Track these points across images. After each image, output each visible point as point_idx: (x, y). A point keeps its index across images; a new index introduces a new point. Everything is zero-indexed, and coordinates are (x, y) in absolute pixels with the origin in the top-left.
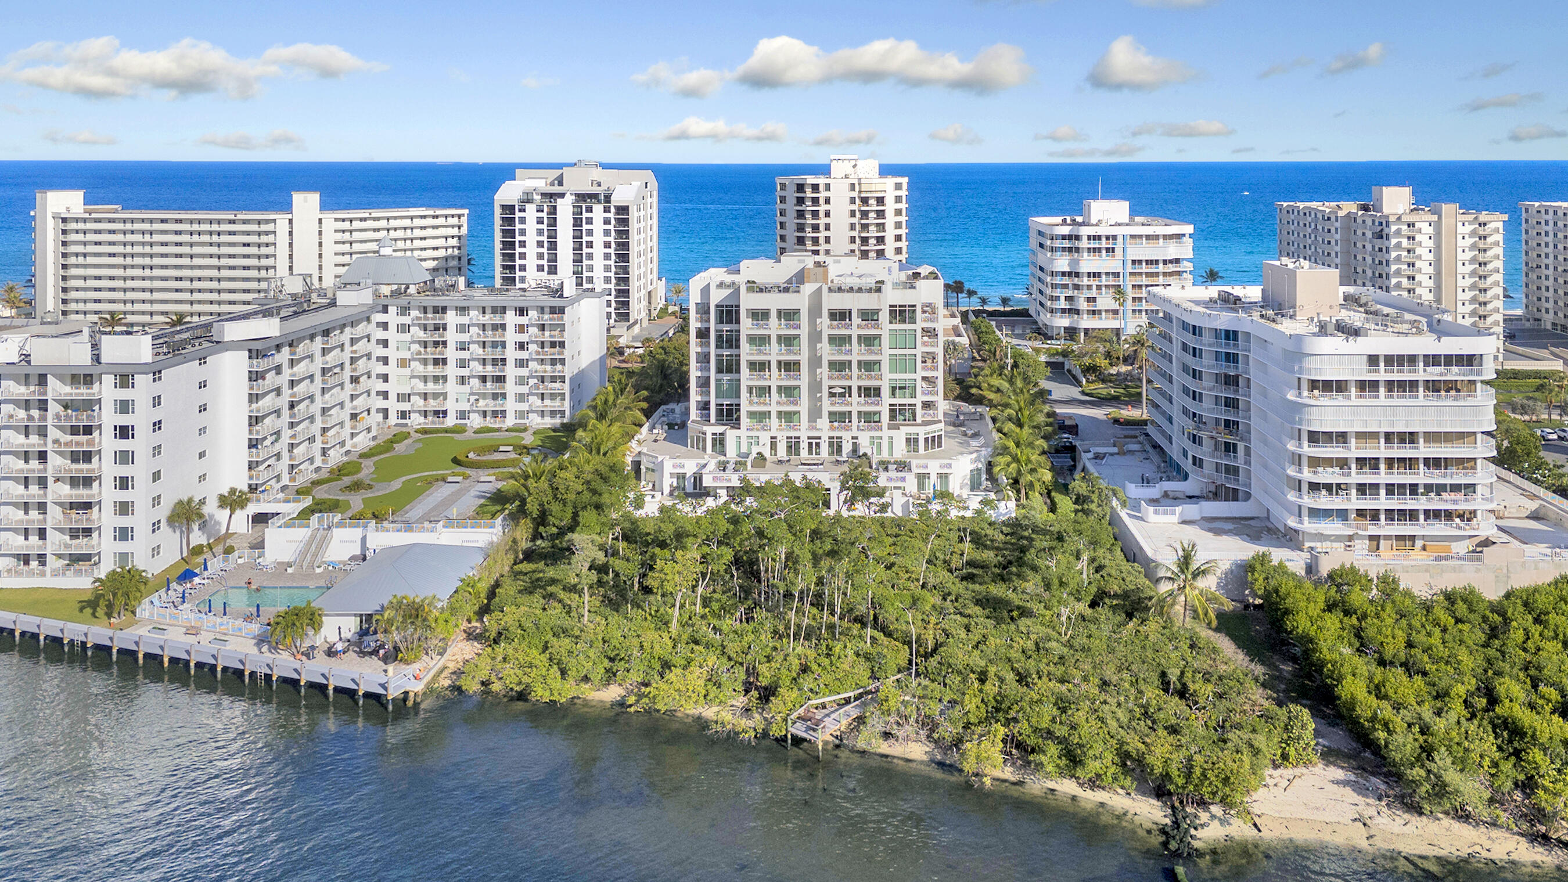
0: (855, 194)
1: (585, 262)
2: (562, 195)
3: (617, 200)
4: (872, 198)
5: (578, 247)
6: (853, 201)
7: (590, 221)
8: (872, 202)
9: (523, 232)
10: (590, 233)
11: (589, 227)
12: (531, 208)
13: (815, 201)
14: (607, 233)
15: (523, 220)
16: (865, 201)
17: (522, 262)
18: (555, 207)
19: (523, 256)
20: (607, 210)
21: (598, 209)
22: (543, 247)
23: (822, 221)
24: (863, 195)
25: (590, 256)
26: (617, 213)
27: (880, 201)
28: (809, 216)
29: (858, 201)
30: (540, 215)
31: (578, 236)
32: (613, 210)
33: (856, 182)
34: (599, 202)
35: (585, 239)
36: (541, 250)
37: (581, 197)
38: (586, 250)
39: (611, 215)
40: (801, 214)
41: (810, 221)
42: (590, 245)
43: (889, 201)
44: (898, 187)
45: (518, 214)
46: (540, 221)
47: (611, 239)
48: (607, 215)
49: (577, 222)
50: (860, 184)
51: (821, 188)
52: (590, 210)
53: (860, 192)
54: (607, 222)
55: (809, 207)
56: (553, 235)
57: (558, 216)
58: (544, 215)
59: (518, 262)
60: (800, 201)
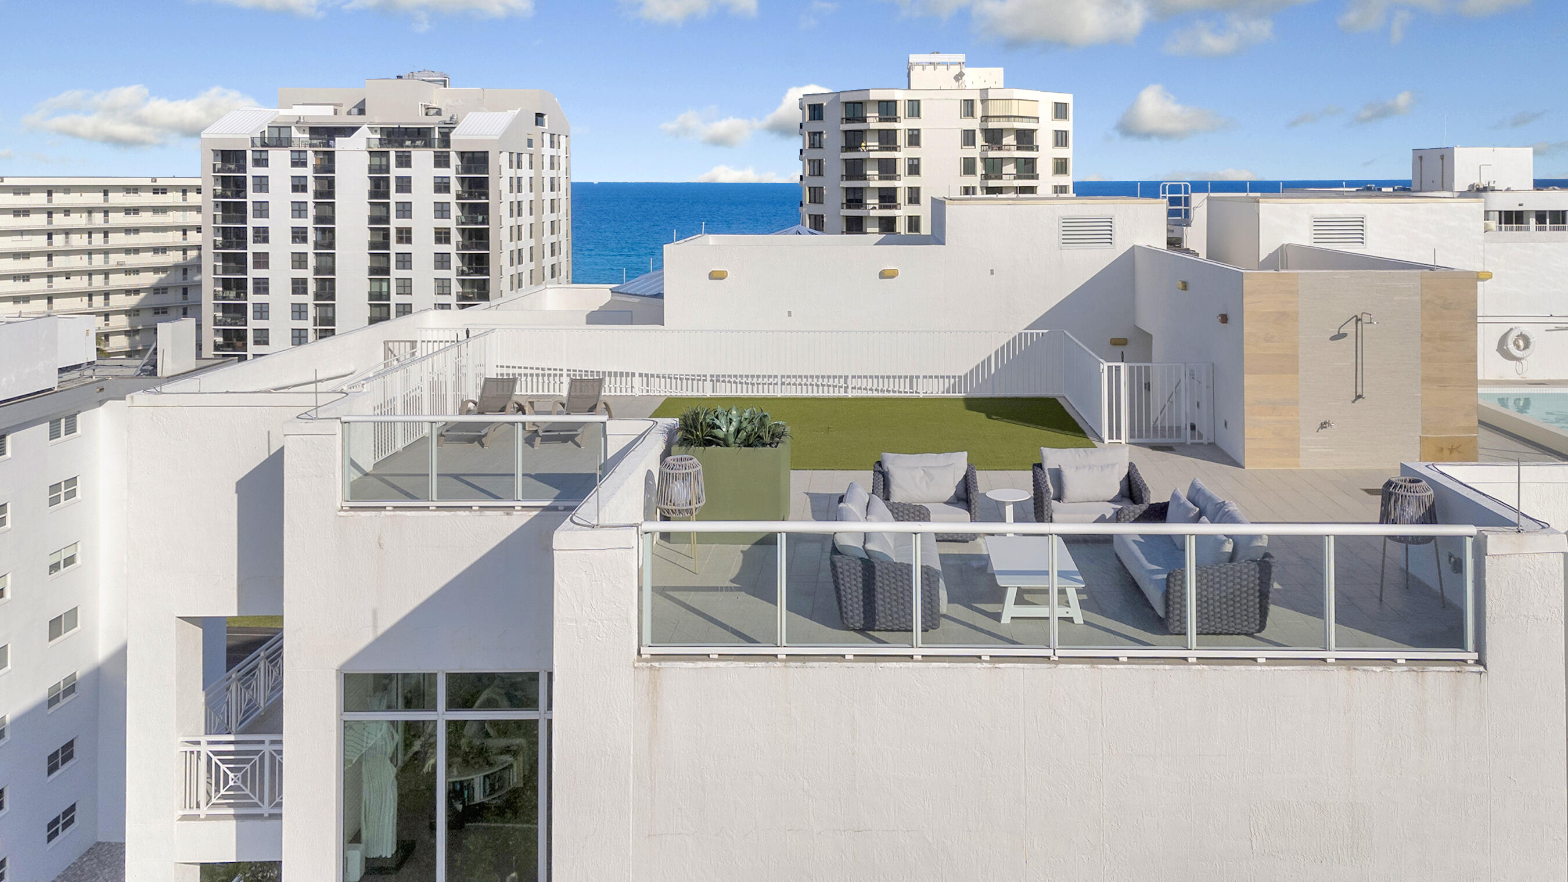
0: (974, 124)
1: (395, 273)
2: (348, 131)
3: (464, 138)
4: (1010, 130)
5: (380, 241)
6: (968, 138)
7: (404, 185)
8: (1009, 140)
9: (262, 209)
10: (405, 210)
11: (403, 197)
12: (279, 159)
13: (888, 139)
14: (442, 211)
15: (262, 184)
16: (994, 137)
17: (261, 273)
18: (330, 156)
19: (262, 260)
20: (442, 161)
21: (422, 158)
22: (304, 240)
23: (902, 183)
24: (993, 125)
25: (405, 261)
26: (466, 169)
27: (1026, 139)
28: (872, 172)
29: (980, 139)
30: (299, 171)
31: (379, 219)
32: (455, 160)
33: (976, 96)
34: (428, 144)
35: (395, 223)
36: (300, 248)
37: (394, 136)
38: (396, 248)
39: (451, 172)
40: (855, 169)
41: (875, 181)
42: (405, 236)
43: (1044, 138)
44: (1060, 111)
45: (252, 171)
46: (299, 186)
47: (451, 223)
48: (442, 172)
49: (379, 188)
50: (984, 101)
51: (901, 110)
52: (404, 161)
53: (985, 118)
54: (442, 186)
55: (872, 149)
56: (326, 217)
57: (337, 175)
58: (308, 172)
59: (252, 273)
60: (853, 140)
